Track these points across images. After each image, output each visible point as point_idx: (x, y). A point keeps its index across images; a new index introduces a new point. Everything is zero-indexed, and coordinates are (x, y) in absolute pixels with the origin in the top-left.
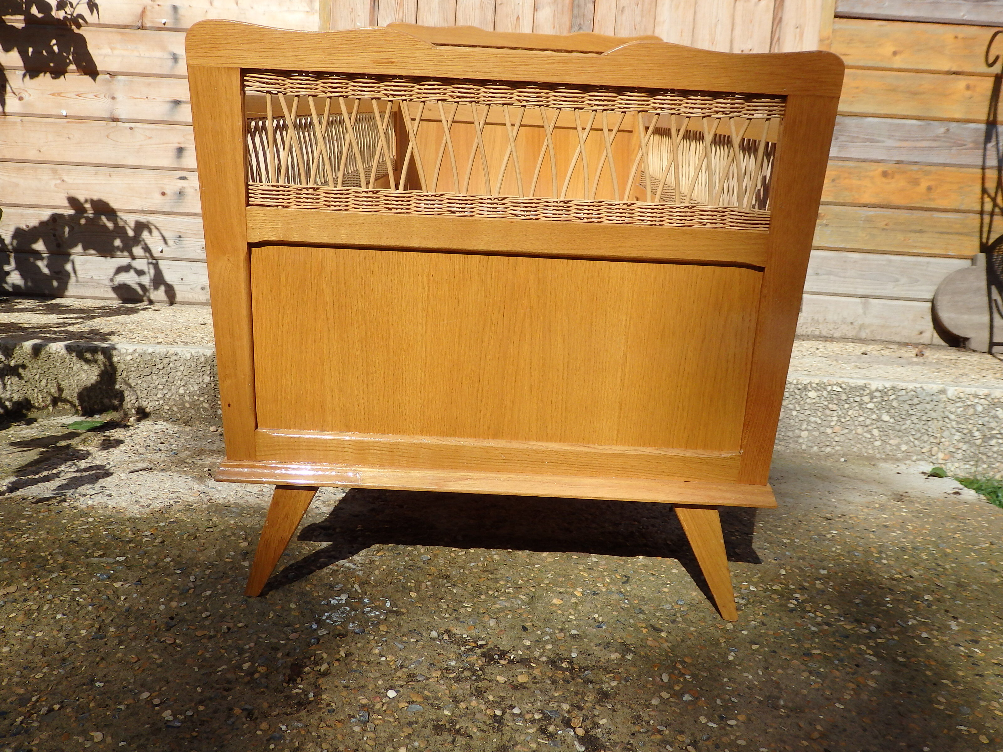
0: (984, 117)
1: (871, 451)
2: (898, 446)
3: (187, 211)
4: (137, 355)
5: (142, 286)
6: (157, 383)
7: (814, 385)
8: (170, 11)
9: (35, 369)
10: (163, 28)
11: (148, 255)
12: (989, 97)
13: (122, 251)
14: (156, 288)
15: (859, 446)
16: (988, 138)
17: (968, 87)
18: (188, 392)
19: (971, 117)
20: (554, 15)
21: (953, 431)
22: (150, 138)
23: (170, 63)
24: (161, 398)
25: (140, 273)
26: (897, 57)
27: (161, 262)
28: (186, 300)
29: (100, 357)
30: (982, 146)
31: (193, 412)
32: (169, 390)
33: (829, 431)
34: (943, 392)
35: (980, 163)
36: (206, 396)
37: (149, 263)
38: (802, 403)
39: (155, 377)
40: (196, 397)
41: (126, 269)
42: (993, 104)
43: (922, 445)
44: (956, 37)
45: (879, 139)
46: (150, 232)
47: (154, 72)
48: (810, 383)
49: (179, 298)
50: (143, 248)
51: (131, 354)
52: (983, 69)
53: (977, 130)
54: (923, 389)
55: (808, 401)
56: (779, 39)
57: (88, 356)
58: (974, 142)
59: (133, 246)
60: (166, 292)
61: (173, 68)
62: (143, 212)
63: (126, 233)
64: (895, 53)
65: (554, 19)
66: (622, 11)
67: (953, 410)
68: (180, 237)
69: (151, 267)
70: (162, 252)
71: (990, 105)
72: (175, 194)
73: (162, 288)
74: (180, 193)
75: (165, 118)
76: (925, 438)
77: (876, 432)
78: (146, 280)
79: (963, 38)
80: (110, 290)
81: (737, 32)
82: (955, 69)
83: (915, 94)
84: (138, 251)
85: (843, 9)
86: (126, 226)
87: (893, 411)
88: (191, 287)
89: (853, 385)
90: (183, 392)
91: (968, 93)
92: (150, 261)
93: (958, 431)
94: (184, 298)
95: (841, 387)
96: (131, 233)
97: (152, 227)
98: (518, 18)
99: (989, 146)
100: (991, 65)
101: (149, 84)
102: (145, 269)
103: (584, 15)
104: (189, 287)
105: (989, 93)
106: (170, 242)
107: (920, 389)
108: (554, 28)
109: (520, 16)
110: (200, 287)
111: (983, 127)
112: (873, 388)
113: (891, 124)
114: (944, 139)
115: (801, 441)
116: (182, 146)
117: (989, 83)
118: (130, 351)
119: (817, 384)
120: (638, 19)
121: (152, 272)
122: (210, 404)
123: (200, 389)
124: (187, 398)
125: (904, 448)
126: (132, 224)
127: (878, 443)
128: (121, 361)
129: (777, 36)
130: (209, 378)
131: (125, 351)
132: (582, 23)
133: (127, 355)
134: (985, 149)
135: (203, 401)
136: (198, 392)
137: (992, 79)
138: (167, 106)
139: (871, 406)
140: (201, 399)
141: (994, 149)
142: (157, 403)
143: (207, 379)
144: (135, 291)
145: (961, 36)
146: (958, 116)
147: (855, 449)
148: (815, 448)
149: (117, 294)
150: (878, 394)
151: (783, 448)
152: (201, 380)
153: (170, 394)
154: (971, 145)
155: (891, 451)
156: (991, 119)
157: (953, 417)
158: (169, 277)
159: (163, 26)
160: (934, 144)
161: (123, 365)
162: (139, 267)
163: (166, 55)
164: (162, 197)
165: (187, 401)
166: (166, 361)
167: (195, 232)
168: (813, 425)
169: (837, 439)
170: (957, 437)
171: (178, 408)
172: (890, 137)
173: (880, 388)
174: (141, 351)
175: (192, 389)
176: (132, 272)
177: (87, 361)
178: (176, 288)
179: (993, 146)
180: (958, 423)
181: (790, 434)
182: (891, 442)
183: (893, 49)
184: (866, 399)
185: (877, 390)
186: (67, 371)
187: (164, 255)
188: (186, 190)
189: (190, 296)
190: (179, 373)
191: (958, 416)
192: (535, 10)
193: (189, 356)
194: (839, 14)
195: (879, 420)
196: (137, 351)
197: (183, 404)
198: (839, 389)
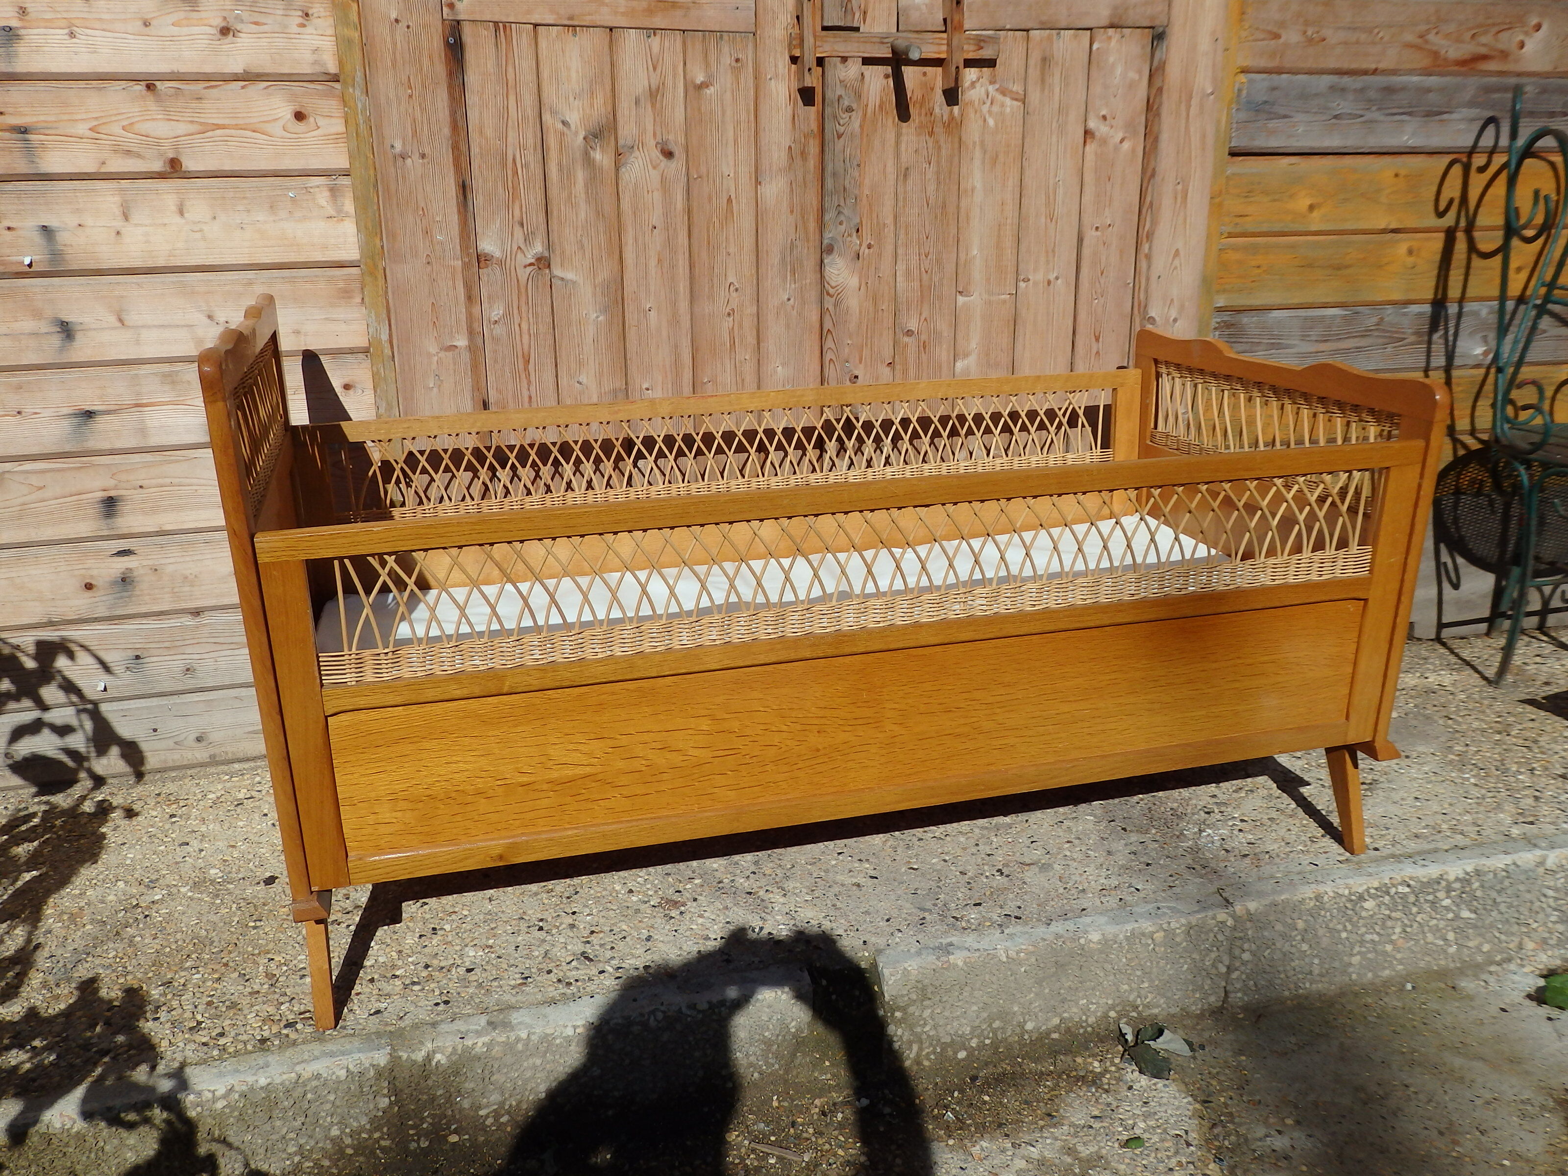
0: (1430, 295)
1: (1443, 962)
2: (1479, 948)
3: (144, 609)
4: (237, 1096)
5: (72, 753)
6: (285, 1130)
7: (1372, 891)
8: (38, 238)
9: (23, 1167)
10: (29, 272)
11: (74, 698)
12: (1437, 265)
13: (17, 698)
14: (102, 750)
15: (1427, 959)
16: (1434, 326)
17: (1410, 252)
18: (348, 1130)
19: (1413, 296)
20: (792, 190)
21: (1549, 910)
22: (40, 488)
23: (56, 340)
24: (295, 1153)
25: (63, 730)
26: (1316, 214)
27: (104, 708)
28: (171, 764)
29: (158, 1114)
30: (1426, 338)
31: (362, 1159)
32: (311, 1137)
33: (1389, 948)
34: (1541, 863)
35: (1423, 365)
36: (385, 1130)
37: (79, 712)
38: (1355, 919)
39: (278, 1123)
40: (364, 1135)
41: (35, 727)
42: (1443, 273)
43: (1509, 939)
44: (1396, 175)
45: (1289, 342)
46: (71, 655)
47: (25, 362)
48: (1367, 890)
49: (152, 761)
50: (61, 687)
51: (224, 1097)
52: (1432, 221)
53: (1420, 314)
54: (1518, 866)
55: (1364, 914)
56: (1151, 204)
57: (132, 1117)
58: (1417, 333)
59: (40, 685)
60: (124, 756)
61: (62, 349)
62: (51, 624)
63: (20, 666)
64: (1311, 208)
65: (791, 198)
66: (905, 176)
67: (1552, 884)
68: (138, 657)
69: (85, 717)
70: (105, 689)
71: (1439, 276)
72: (114, 583)
73: (115, 751)
74: (123, 580)
75: (68, 448)
76: (1515, 928)
77: (1451, 936)
78: (78, 741)
79: (1406, 176)
80: (8, 773)
81: (1088, 197)
82: (1393, 226)
83: (1339, 268)
84: (50, 693)
85: (1241, 142)
86: (19, 654)
87: (1475, 903)
88: (176, 739)
89: (1425, 880)
90: (338, 1133)
91: (1411, 260)
92: (81, 707)
93: (1555, 910)
94: (165, 761)
95: (1409, 886)
96: (30, 664)
97: (75, 648)
98: (729, 200)
99: (1436, 337)
100: (1441, 215)
101: (19, 387)
102: (74, 722)
103: (845, 189)
104: (171, 743)
105: (1438, 257)
106: (118, 669)
107: (1513, 867)
108: (792, 212)
109: (733, 197)
110: (192, 737)
111: (1427, 308)
112: (1452, 877)
113: (1306, 318)
114: (1376, 334)
115: (1351, 970)
116: (112, 493)
117: (1437, 243)
118: (221, 1091)
119: (1376, 889)
120: (931, 188)
121: (88, 725)
122: (393, 1140)
123: (371, 1122)
124: (348, 1141)
125: (1486, 948)
126: (31, 650)
127: (1453, 949)
128: (206, 1113)
129: (1148, 199)
130: (387, 1100)
131: (210, 1095)
132: (842, 204)
133: (215, 1100)
134: (1430, 343)
135: (381, 1138)
136: (368, 1127)
137: (1442, 236)
138: (66, 425)
139: (1447, 902)
140: (377, 1135)
141: (1442, 341)
142: (288, 1163)
143: (384, 1102)
144: (60, 763)
145: (1403, 172)
146: (1396, 296)
147: (1422, 964)
148: (1370, 975)
149: (25, 778)
150: (1457, 885)
151: (1326, 985)
152: (371, 1106)
153: (312, 1143)
154: (1412, 339)
155: (1469, 956)
156: (1439, 297)
157: (1550, 893)
158: (124, 729)
159: (28, 269)
160: (1362, 342)
161: (209, 1120)
162: (59, 722)
163: (44, 327)
164: (89, 594)
165: (348, 1146)
166: (299, 1091)
167: (167, 644)
168: (1368, 945)
169: (1399, 956)
170: (1553, 919)
171: (330, 1159)
172: (1304, 338)
173: (1461, 876)
174: (244, 1088)
175: (355, 1124)
176: (46, 732)
177: (130, 1126)
178: (144, 746)
179: (1440, 337)
180: (1556, 899)
181: (1336, 964)
182: (1471, 944)
183: (1308, 202)
184: (1441, 895)
185: (1457, 879)
186: (93, 1156)
187: (111, 693)
188: (135, 574)
189: (176, 756)
190: (328, 1106)
191: (1556, 890)
192: (758, 183)
193: (343, 1074)
194: (1236, 150)
195: (1457, 917)
196: (237, 1088)
197: (341, 1151)
198: (1407, 890)
